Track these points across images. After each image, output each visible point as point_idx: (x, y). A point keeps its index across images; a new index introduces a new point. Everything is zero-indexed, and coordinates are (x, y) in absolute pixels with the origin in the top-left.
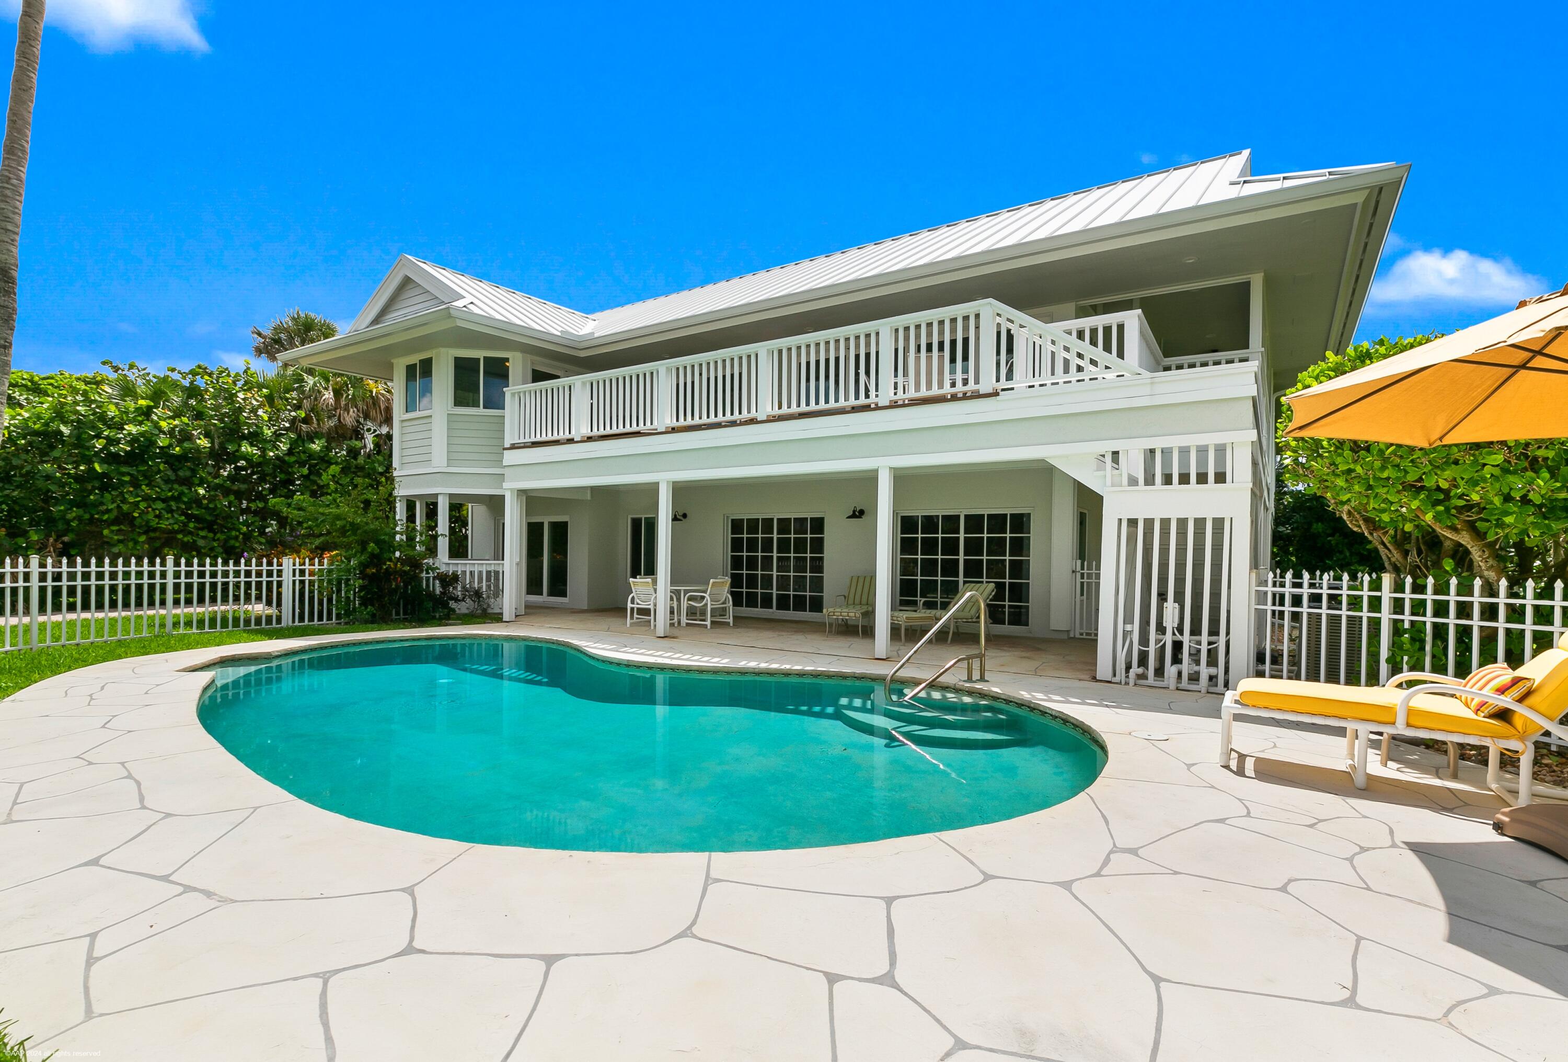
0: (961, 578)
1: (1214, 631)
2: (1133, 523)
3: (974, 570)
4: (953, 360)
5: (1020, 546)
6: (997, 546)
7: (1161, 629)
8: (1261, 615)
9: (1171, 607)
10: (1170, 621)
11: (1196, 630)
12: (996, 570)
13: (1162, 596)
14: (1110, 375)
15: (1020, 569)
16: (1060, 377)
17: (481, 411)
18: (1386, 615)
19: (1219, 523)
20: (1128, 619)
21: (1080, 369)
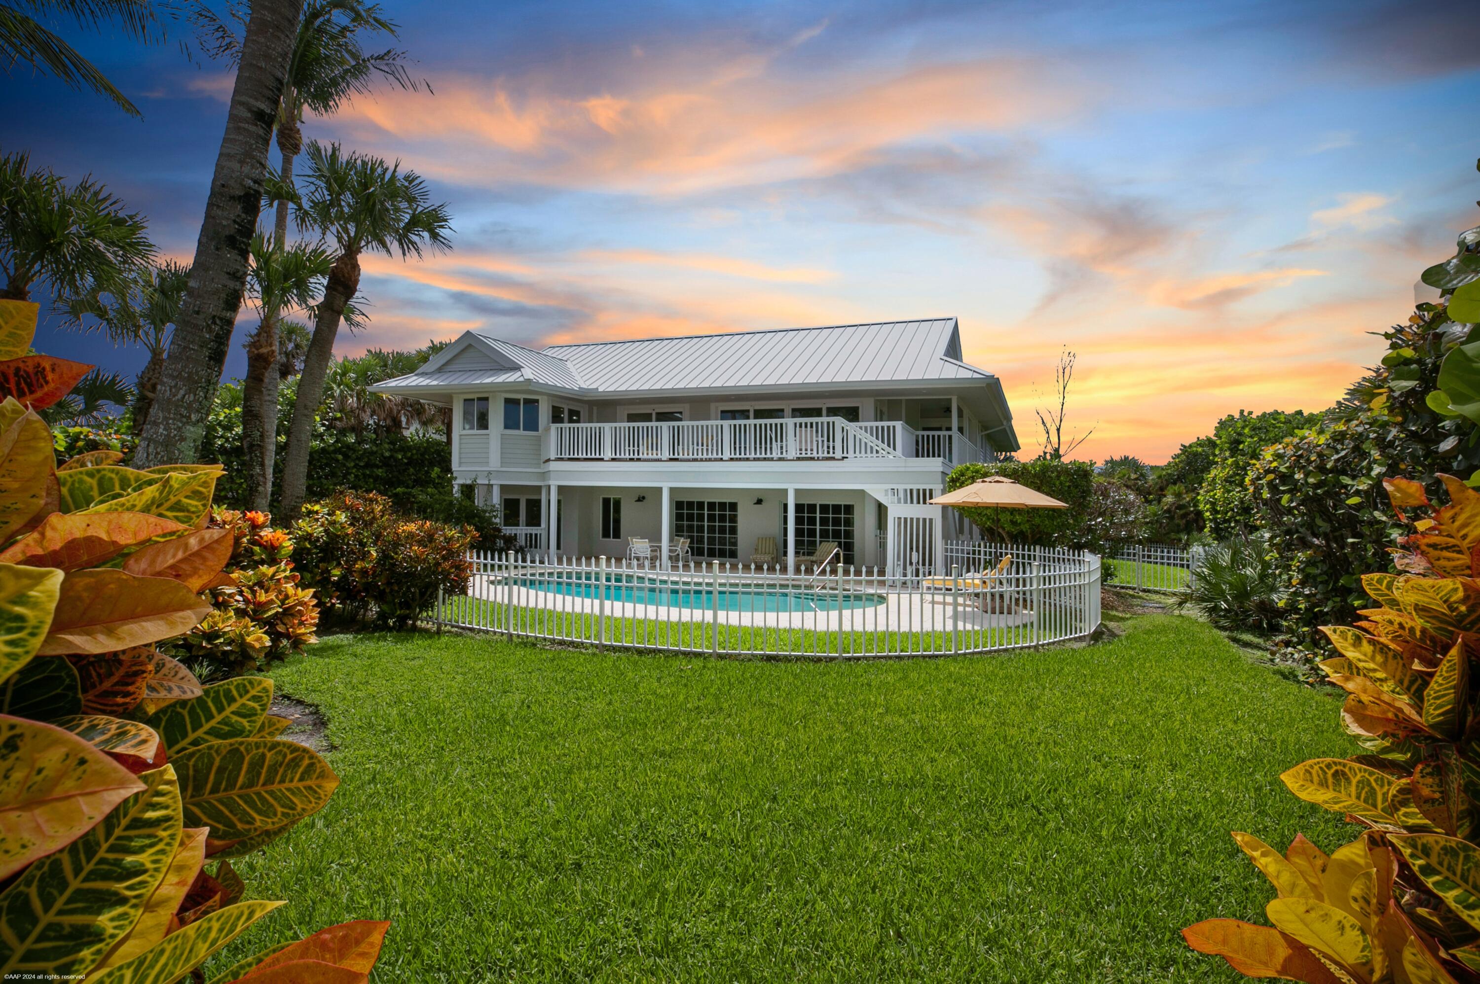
0: (818, 539)
1: (930, 564)
2: (899, 518)
3: (824, 534)
4: (817, 431)
5: (849, 522)
6: (836, 522)
7: (911, 564)
8: (946, 556)
9: (914, 553)
10: (914, 560)
11: (924, 564)
12: (837, 535)
13: (911, 549)
14: (891, 457)
15: (849, 534)
16: (869, 455)
17: (521, 432)
18: (982, 557)
19: (931, 520)
20: (899, 560)
21: (877, 452)
